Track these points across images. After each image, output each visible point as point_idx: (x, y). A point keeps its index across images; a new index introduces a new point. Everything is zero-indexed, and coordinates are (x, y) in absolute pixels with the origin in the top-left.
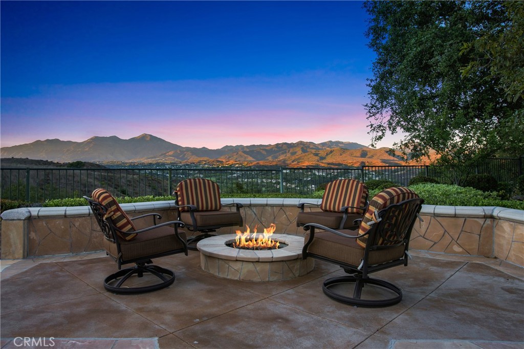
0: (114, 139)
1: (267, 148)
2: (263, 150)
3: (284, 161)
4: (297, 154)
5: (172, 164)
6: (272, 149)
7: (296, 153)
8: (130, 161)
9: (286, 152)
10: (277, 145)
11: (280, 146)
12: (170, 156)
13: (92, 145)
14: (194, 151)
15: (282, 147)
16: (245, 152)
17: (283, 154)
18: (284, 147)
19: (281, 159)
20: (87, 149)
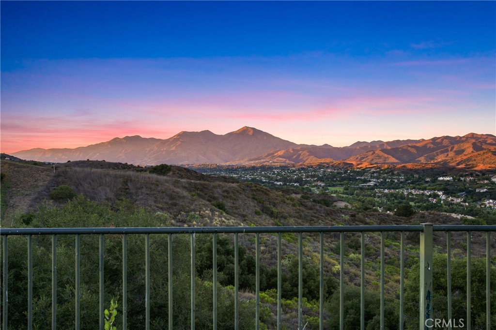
0: (207, 134)
1: (418, 145)
2: (412, 147)
3: (445, 163)
4: (465, 153)
5: (283, 168)
6: (425, 146)
7: (463, 151)
8: (227, 164)
9: (447, 151)
10: (434, 139)
11: (439, 141)
12: (280, 156)
13: (179, 143)
14: (312, 150)
15: (441, 143)
16: (385, 151)
17: (442, 152)
18: (445, 142)
19: (439, 160)
20: (173, 149)
